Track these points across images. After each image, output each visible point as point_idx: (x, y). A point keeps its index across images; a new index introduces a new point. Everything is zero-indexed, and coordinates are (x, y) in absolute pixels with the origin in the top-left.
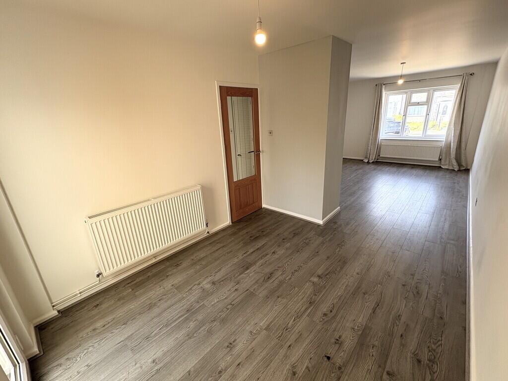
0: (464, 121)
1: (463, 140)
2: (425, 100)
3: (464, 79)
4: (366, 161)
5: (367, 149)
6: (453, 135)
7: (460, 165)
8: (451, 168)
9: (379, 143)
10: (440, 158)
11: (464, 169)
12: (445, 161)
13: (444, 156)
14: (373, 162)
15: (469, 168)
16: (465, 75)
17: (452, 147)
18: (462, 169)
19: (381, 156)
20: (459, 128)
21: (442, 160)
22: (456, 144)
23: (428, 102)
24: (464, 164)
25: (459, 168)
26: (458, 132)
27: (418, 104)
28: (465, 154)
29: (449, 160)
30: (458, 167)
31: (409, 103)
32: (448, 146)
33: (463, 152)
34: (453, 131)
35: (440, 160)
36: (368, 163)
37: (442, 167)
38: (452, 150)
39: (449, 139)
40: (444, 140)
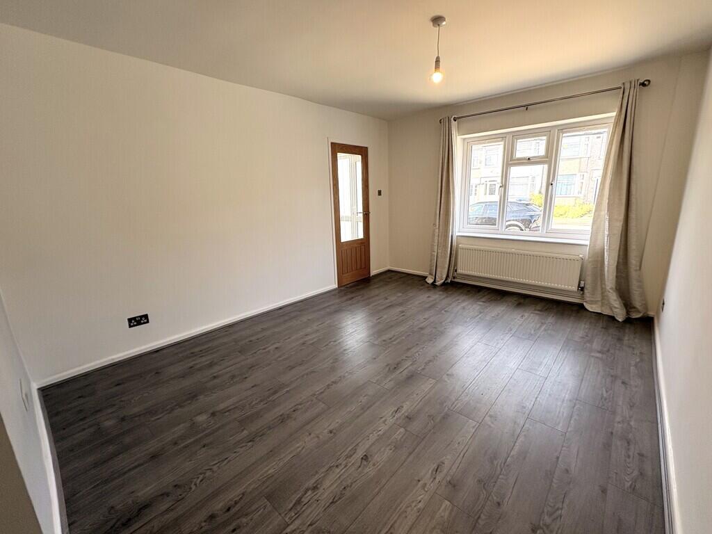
0: (633, 200)
1: (633, 246)
2: (542, 152)
3: (626, 94)
4: (430, 280)
5: (432, 255)
6: (607, 233)
7: (628, 305)
8: (607, 312)
9: (454, 244)
10: (582, 285)
11: (639, 316)
12: (593, 294)
13: (589, 280)
14: (444, 284)
15: (651, 314)
16: (627, 86)
17: (606, 263)
18: (635, 316)
19: (459, 271)
20: (622, 217)
21: (586, 291)
22: (615, 255)
23: (550, 158)
24: (637, 303)
25: (628, 313)
26: (619, 225)
27: (529, 161)
28: (640, 281)
29: (602, 293)
30: (624, 312)
31: (511, 160)
32: (598, 259)
33: (634, 274)
34: (607, 223)
35: (582, 289)
36: (433, 284)
37: (587, 306)
38: (606, 269)
39: (599, 243)
40: (588, 243)
